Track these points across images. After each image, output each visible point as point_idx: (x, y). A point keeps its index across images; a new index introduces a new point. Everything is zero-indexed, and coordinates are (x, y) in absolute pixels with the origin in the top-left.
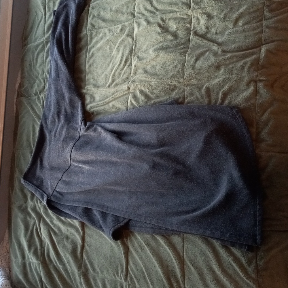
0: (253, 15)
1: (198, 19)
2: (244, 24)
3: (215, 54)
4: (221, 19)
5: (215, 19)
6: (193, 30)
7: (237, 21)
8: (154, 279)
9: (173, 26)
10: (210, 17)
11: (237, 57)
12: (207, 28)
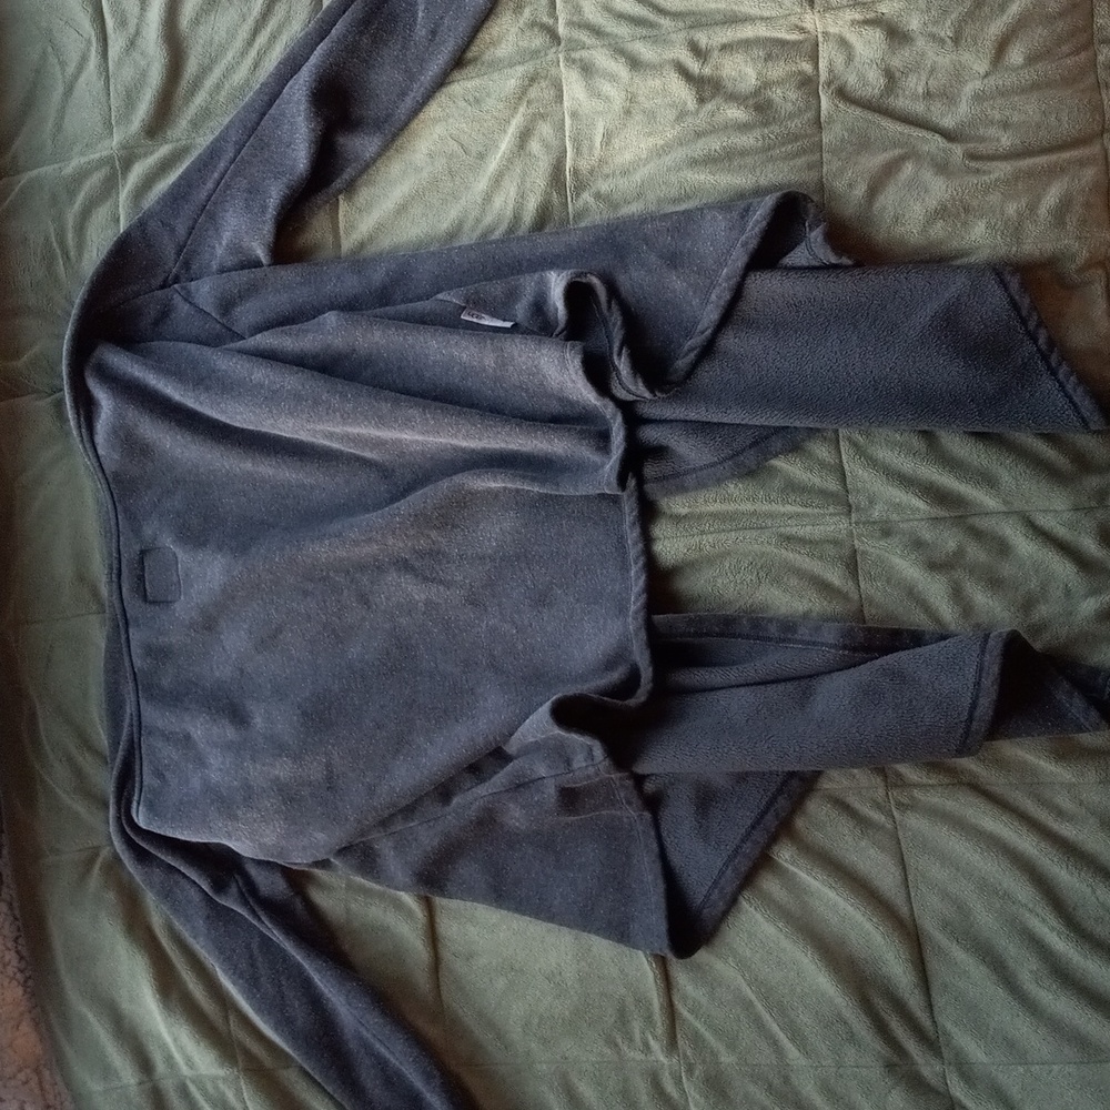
0: (1060, 26)
1: (843, 43)
2: (1031, 60)
3: (942, 168)
4: (942, 41)
5: (920, 42)
6: (829, 84)
7: (1002, 47)
8: (805, 1019)
9: (742, 72)
10: (895, 34)
11: (1030, 174)
12: (890, 75)
